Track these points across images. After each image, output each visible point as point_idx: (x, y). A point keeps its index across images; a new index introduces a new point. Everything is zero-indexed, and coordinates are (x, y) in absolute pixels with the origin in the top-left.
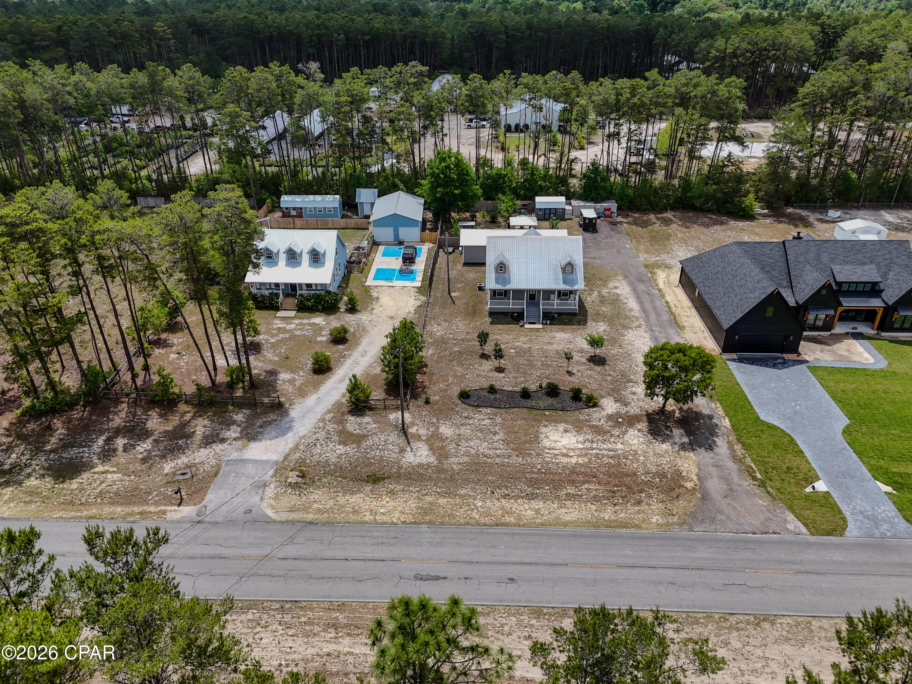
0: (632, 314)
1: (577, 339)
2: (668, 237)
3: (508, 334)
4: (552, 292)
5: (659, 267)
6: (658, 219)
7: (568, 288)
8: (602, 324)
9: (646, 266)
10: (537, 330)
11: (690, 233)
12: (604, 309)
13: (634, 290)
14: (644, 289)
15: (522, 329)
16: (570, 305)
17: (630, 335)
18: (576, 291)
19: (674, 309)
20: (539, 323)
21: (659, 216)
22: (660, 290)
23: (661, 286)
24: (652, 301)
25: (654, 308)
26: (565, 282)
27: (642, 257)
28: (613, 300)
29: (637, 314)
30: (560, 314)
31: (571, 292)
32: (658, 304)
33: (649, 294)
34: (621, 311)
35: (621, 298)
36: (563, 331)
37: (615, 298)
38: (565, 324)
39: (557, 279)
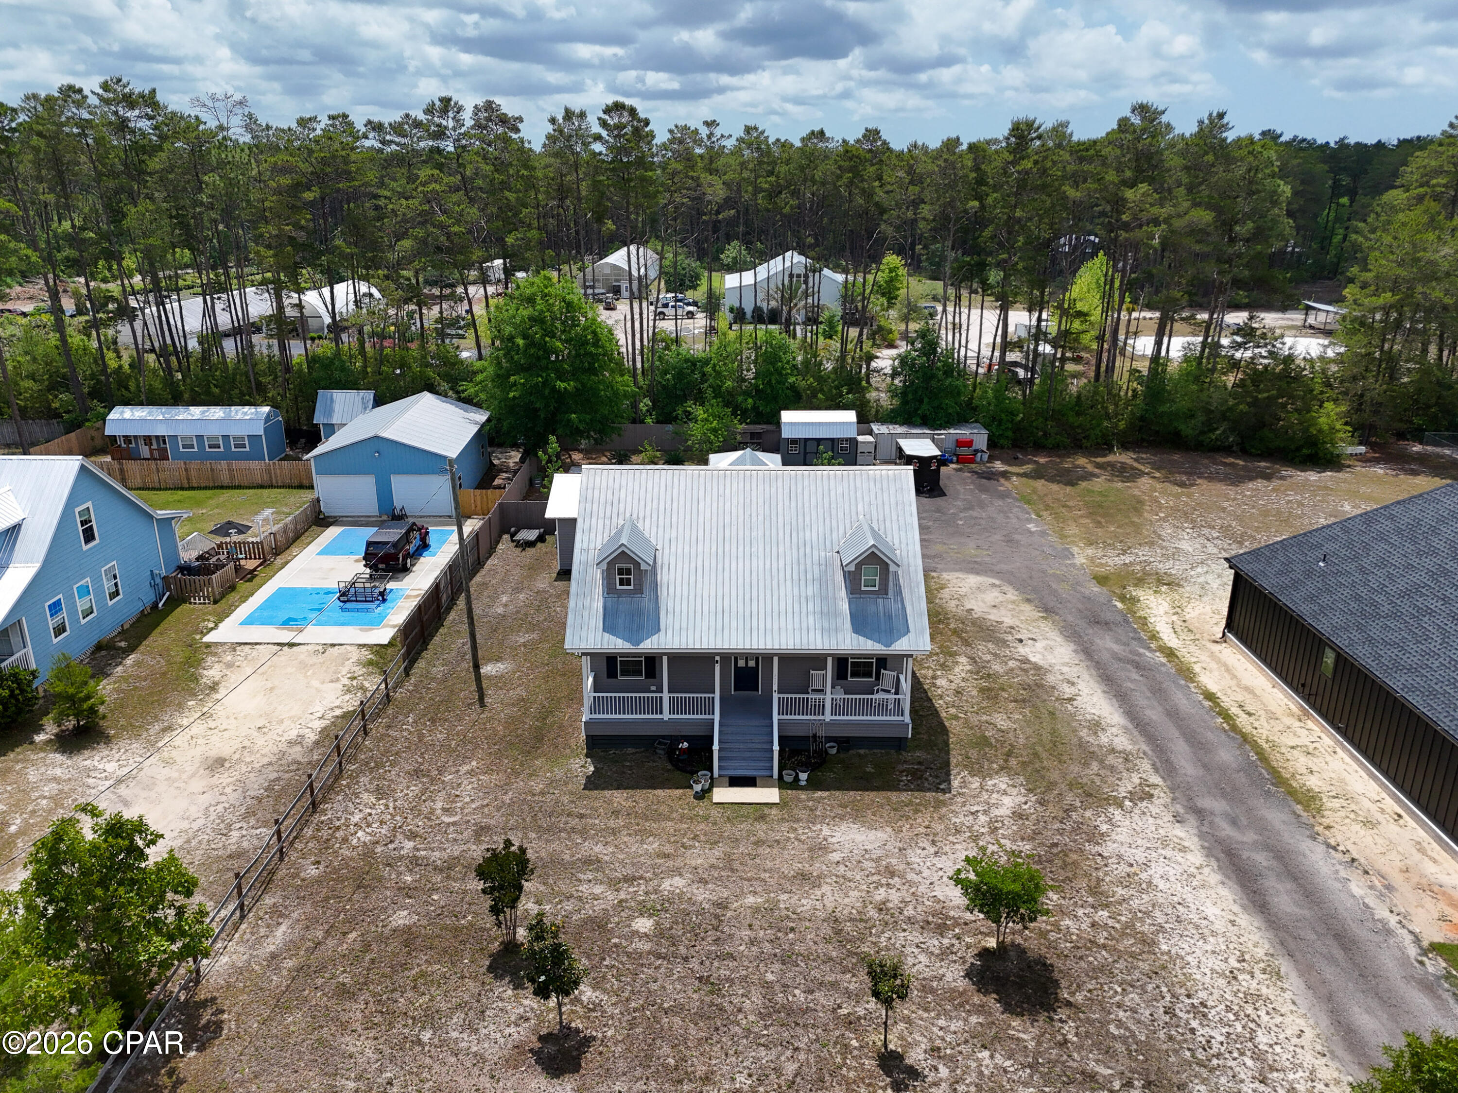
0: (1104, 739)
1: (915, 856)
2: (1137, 506)
3: (643, 834)
4: (816, 660)
5: (1140, 582)
6: (1099, 466)
7: (869, 646)
8: (1001, 782)
9: (1102, 580)
10: (759, 810)
11: (1189, 496)
12: (1001, 721)
13: (1087, 652)
14: (1116, 648)
15: (701, 808)
16: (882, 707)
17: (1122, 834)
18: (900, 658)
19: (1243, 721)
20: (767, 782)
21: (1099, 460)
22: (1170, 653)
23: (1170, 639)
24: (1158, 692)
25: (1173, 714)
26: (860, 625)
27: (1081, 555)
28: (1026, 687)
29: (1122, 742)
30: (845, 743)
31: (882, 662)
32: (1180, 699)
33: (1138, 666)
34: (1063, 731)
35: (1051, 679)
36: (857, 815)
37: (1030, 679)
38: (865, 783)
39: (829, 614)
